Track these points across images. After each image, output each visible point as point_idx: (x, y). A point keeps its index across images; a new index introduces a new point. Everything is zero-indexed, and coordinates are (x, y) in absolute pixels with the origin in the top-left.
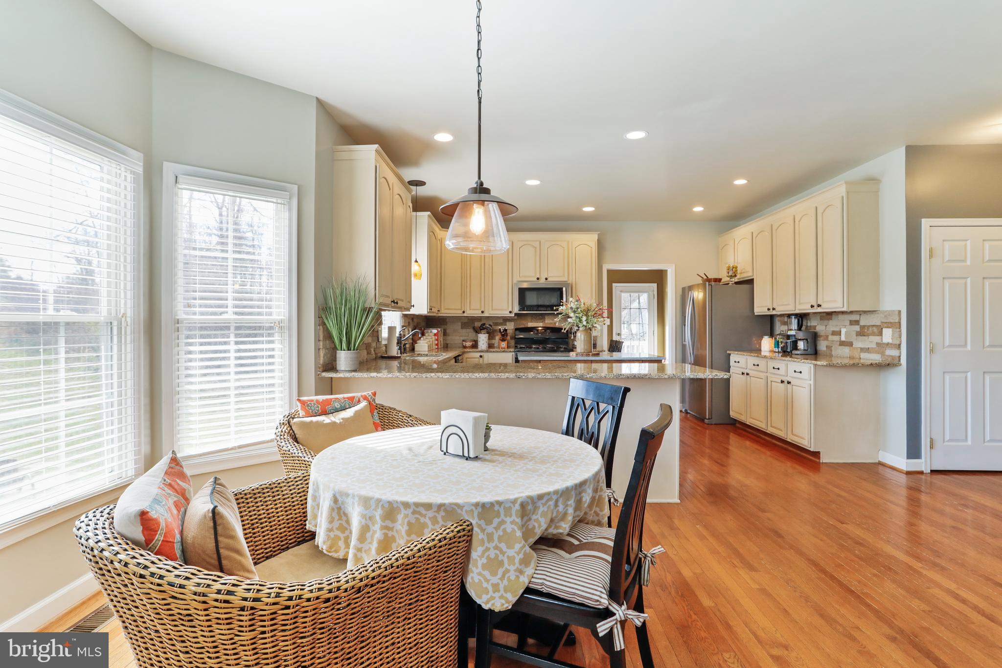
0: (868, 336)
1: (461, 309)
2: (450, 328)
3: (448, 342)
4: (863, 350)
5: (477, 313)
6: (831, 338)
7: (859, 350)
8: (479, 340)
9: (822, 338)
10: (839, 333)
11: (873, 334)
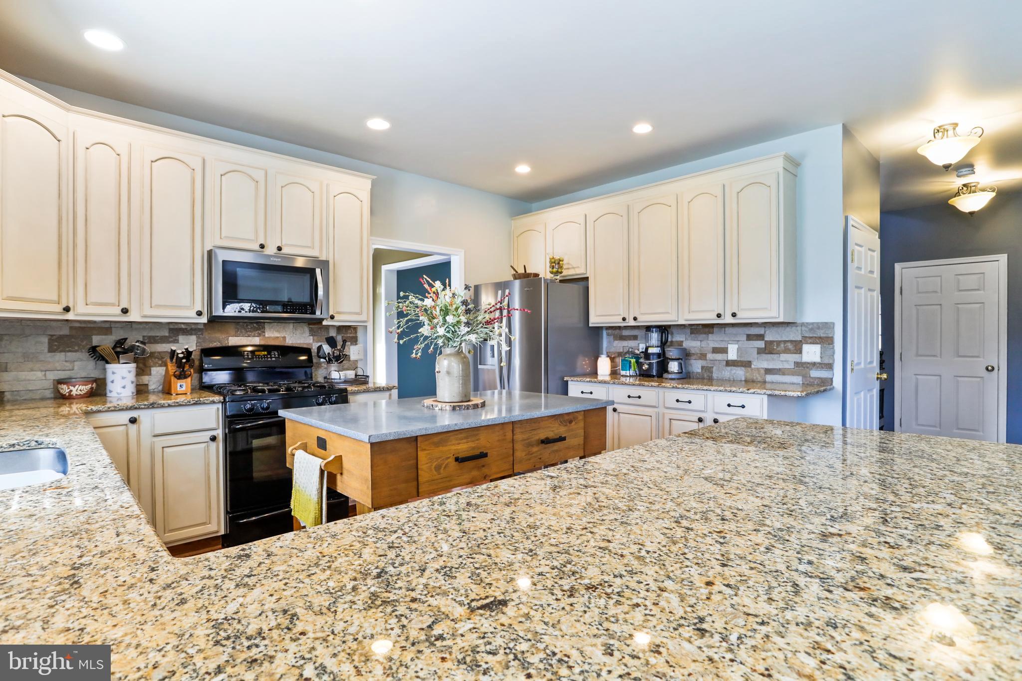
0: (779, 353)
1: (60, 302)
4: (768, 371)
6: (710, 356)
7: (763, 372)
8: (110, 377)
9: (693, 357)
10: (724, 351)
11: (787, 351)
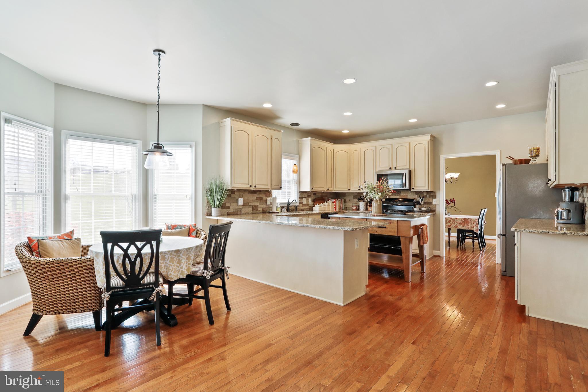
1: (348, 188)
2: (348, 198)
3: (347, 207)
5: (356, 190)
8: (360, 206)
